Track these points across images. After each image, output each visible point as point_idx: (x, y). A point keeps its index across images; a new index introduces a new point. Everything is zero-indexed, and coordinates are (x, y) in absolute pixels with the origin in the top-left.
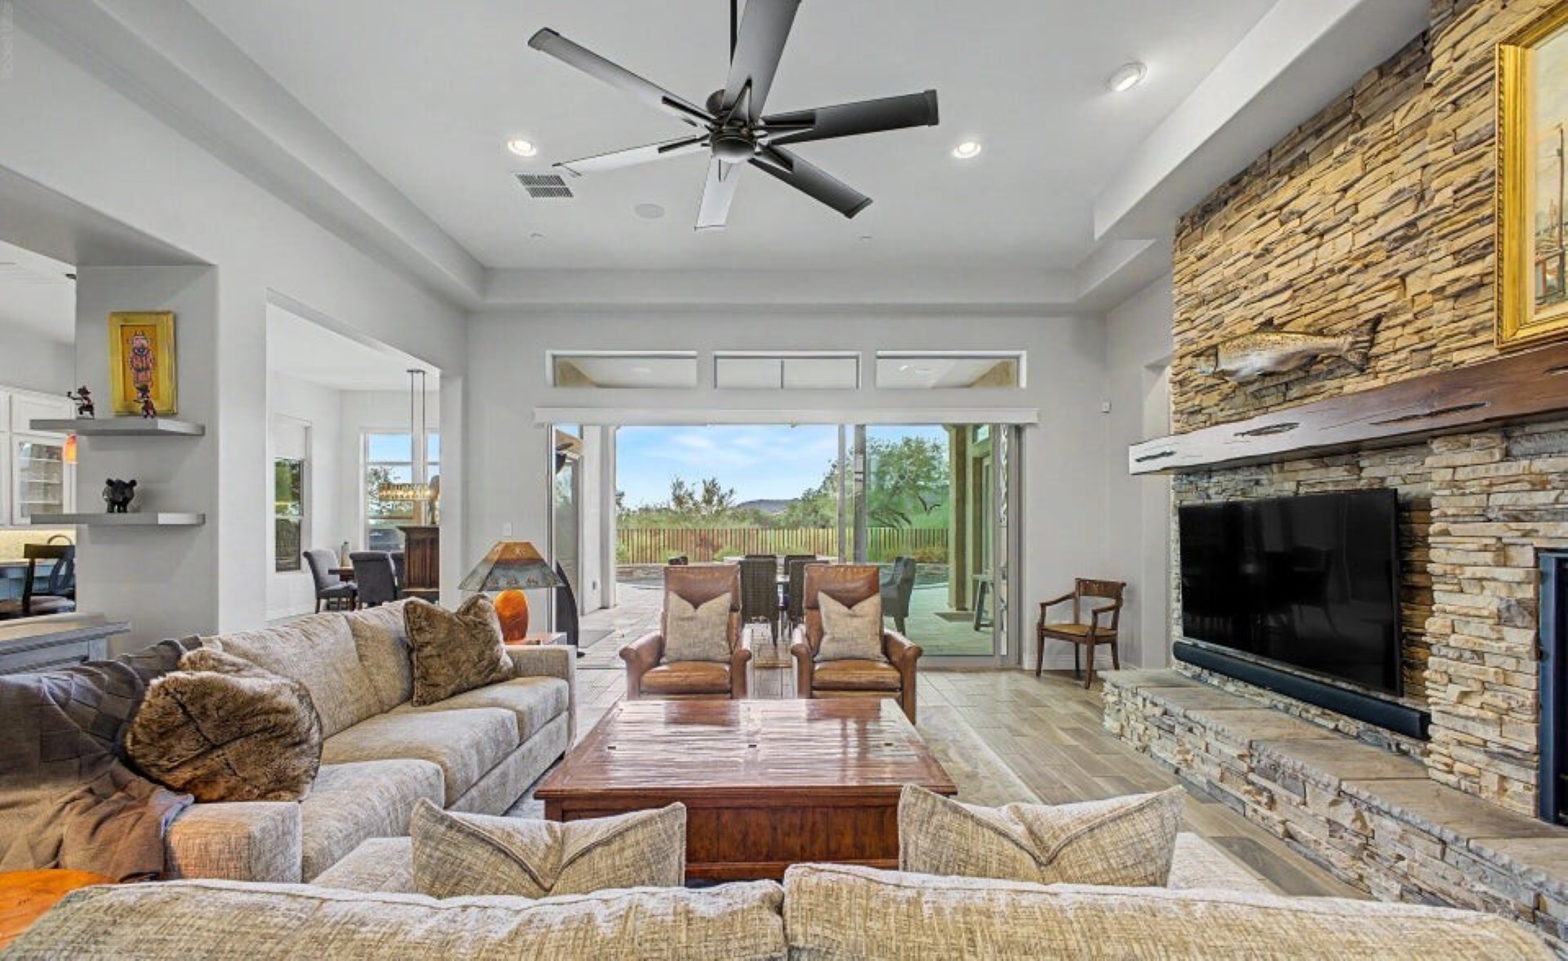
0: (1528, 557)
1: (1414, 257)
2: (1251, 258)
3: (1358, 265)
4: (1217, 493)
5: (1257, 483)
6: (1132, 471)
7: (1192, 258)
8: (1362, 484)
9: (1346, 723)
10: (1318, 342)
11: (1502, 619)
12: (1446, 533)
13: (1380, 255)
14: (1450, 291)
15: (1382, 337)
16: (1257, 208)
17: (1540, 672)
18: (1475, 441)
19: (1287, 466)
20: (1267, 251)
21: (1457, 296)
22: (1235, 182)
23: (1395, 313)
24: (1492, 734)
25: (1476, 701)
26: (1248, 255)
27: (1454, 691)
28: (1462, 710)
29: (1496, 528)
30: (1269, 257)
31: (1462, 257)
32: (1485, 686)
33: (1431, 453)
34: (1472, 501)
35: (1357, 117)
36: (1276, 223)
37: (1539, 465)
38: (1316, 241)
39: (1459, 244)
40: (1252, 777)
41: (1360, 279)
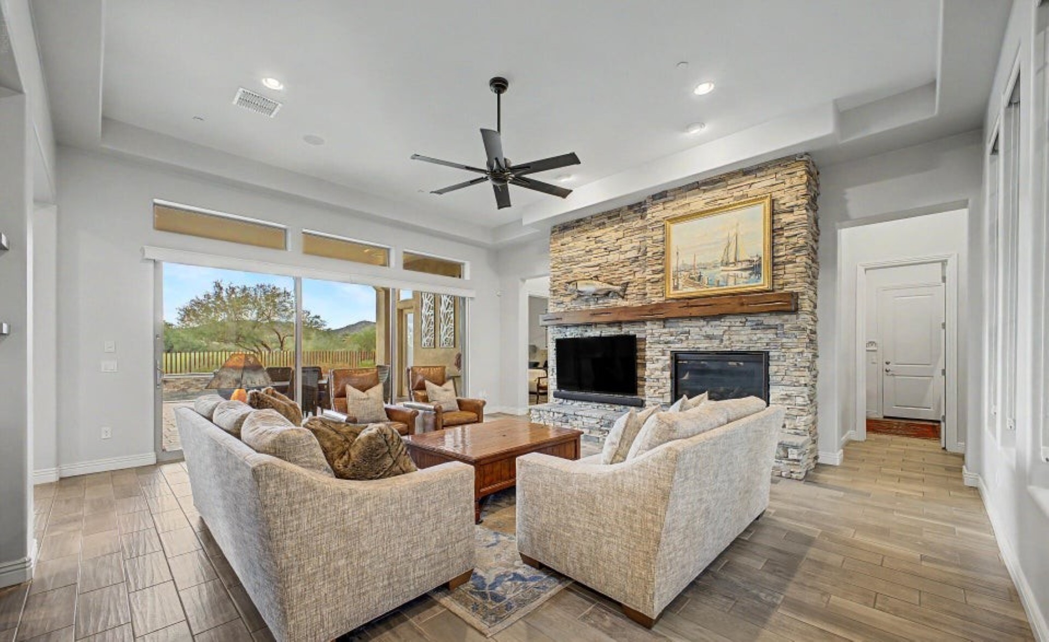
0: (669, 353)
1: (637, 267)
2: (584, 252)
3: (622, 265)
4: (571, 333)
5: (586, 331)
6: (541, 324)
7: (559, 244)
8: (623, 333)
9: (617, 407)
10: (611, 287)
11: (663, 370)
12: (650, 347)
13: (628, 264)
14: (652, 281)
15: (628, 288)
16: (586, 235)
17: (672, 382)
18: (657, 323)
19: (598, 326)
20: (590, 251)
21: (652, 282)
22: (578, 221)
23: (632, 283)
24: (661, 400)
25: (657, 392)
26: (583, 250)
27: (652, 390)
28: (654, 395)
29: (662, 346)
30: (590, 253)
31: (655, 272)
32: (659, 388)
33: (646, 325)
34: (656, 339)
35: (621, 219)
36: (593, 242)
37: (672, 330)
38: (607, 253)
39: (654, 268)
40: (602, 428)
41: (623, 269)
